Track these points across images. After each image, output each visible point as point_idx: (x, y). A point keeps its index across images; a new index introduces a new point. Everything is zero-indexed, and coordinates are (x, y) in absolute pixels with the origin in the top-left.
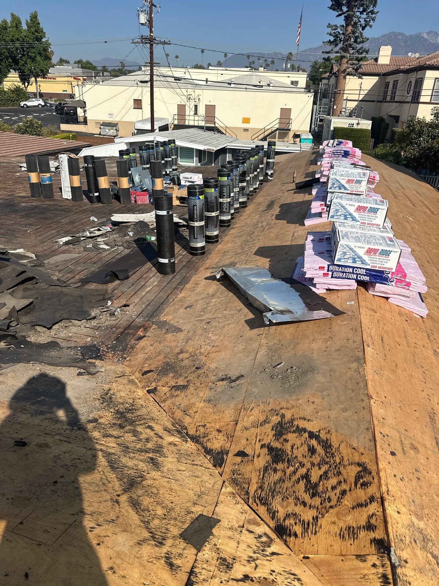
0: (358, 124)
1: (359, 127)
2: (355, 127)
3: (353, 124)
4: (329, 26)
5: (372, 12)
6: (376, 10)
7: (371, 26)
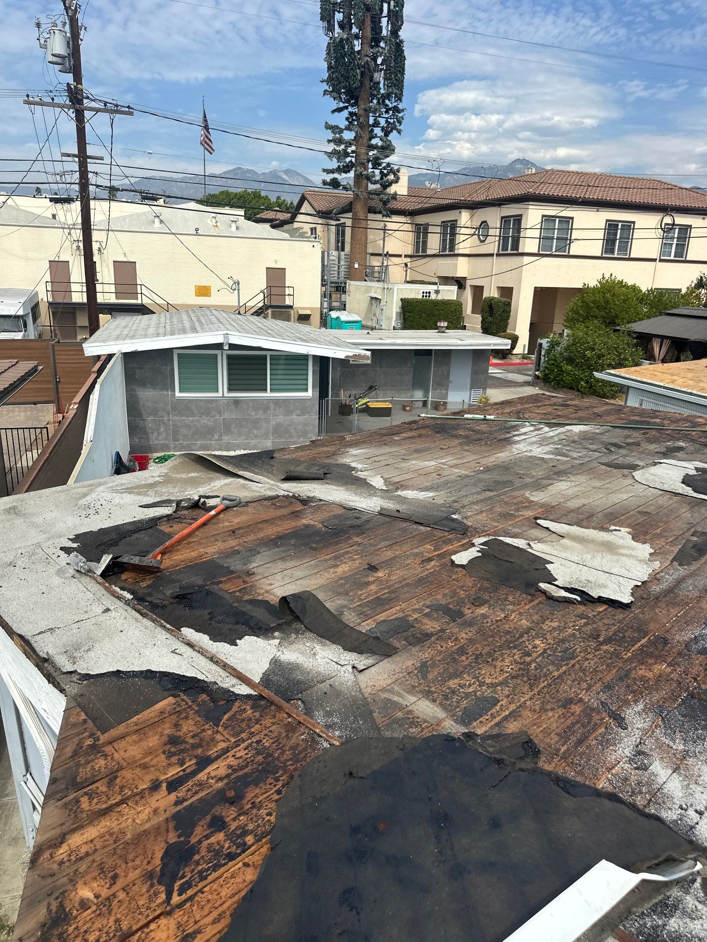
0: (437, 292)
1: (440, 297)
2: (433, 296)
3: (430, 293)
4: (328, 127)
5: (396, 110)
6: (400, 107)
7: (399, 132)
